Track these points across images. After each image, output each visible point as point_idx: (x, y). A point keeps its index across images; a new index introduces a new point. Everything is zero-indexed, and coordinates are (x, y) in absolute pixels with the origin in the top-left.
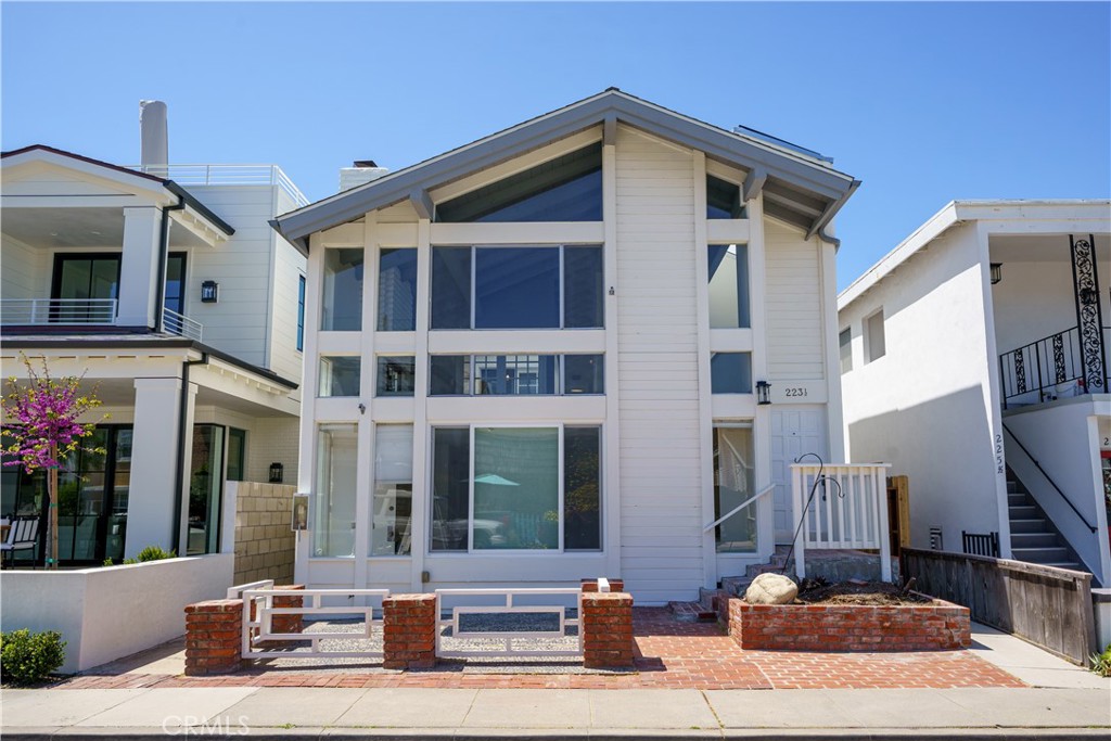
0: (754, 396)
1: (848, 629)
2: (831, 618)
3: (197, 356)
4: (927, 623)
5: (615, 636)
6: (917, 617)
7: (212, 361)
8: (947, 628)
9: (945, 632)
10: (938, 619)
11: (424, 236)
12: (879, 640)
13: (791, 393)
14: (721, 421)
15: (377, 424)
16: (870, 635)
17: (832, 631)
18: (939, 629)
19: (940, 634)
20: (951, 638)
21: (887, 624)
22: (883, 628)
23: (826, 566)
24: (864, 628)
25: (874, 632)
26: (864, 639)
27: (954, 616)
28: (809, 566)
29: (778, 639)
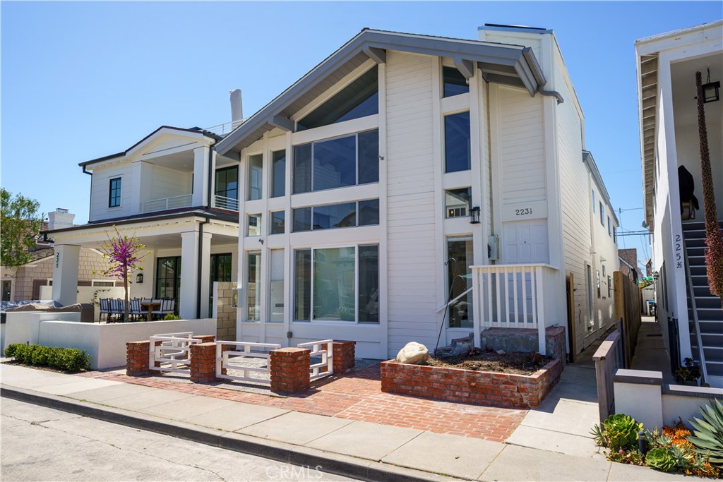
0: (468, 219)
1: (446, 384)
2: (435, 376)
3: (203, 220)
4: (503, 386)
5: (284, 374)
6: (495, 381)
7: (211, 221)
8: (518, 391)
9: (516, 394)
10: (511, 384)
11: (288, 141)
12: (467, 395)
13: (520, 213)
14: (453, 237)
15: (272, 250)
16: (461, 391)
17: (436, 385)
18: (512, 391)
19: (513, 396)
20: (521, 399)
21: (473, 384)
22: (471, 386)
23: (497, 340)
24: (458, 386)
25: (464, 389)
26: (457, 393)
27: (524, 382)
28: (484, 339)
29: (403, 387)
